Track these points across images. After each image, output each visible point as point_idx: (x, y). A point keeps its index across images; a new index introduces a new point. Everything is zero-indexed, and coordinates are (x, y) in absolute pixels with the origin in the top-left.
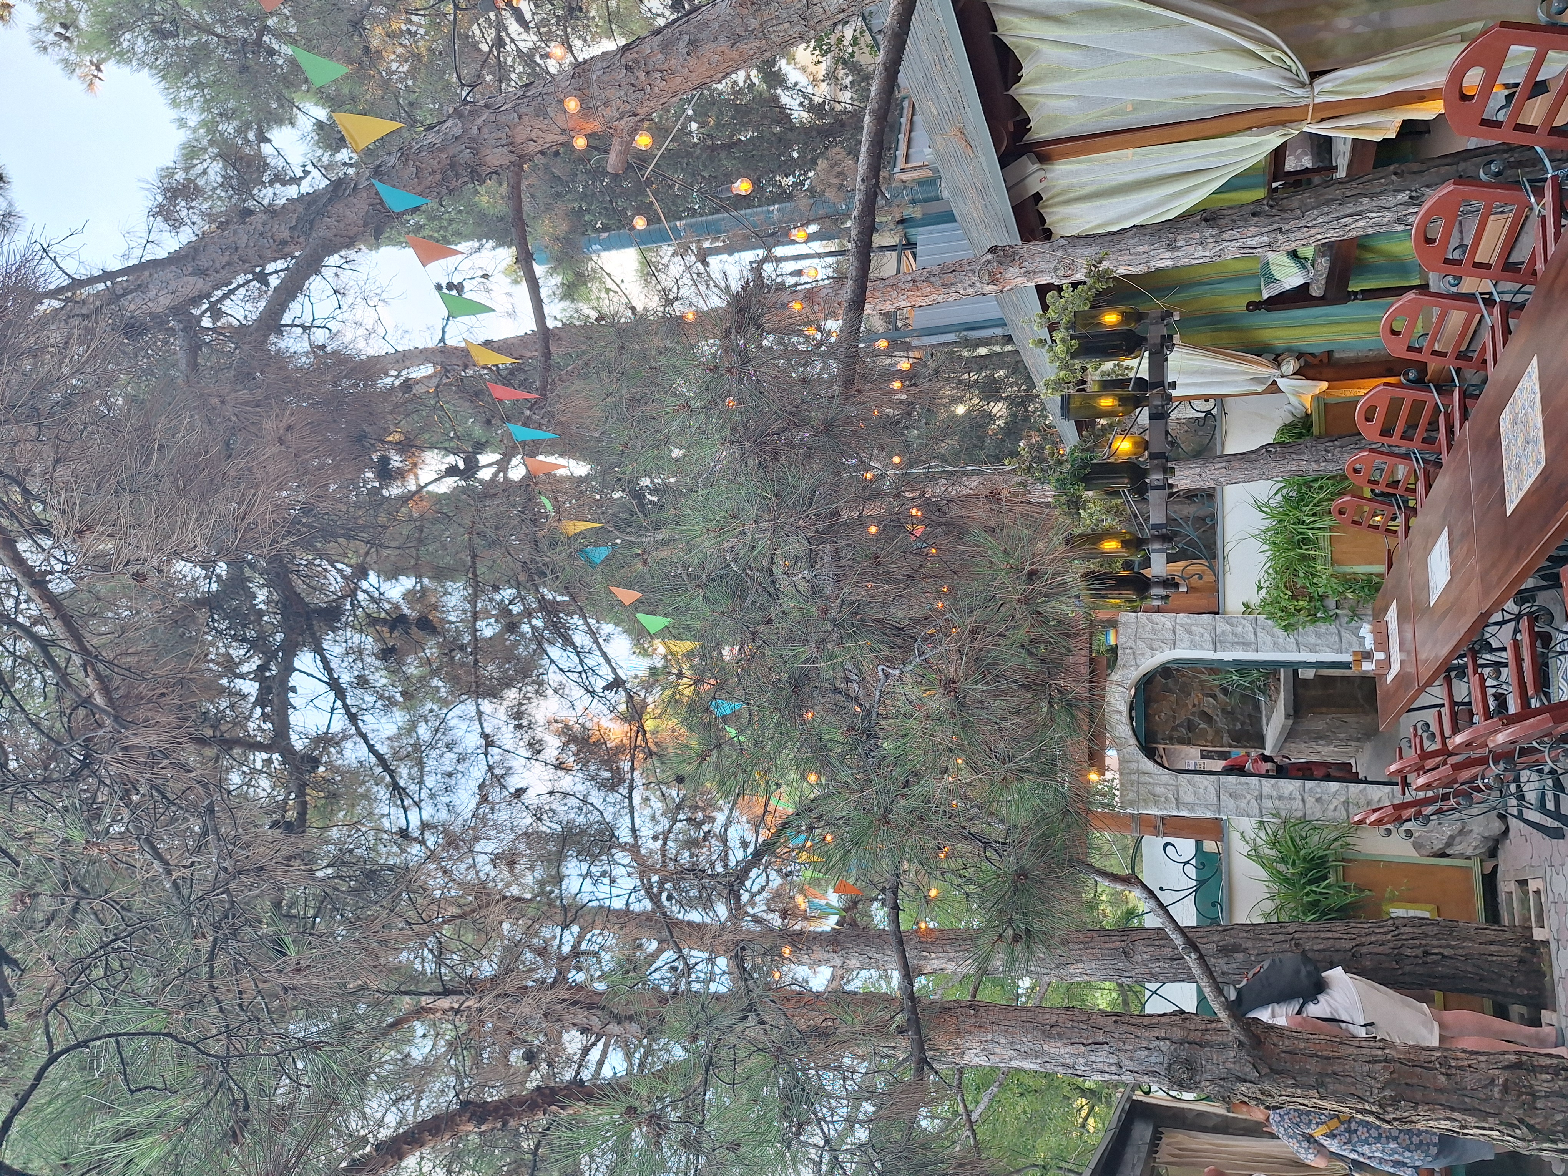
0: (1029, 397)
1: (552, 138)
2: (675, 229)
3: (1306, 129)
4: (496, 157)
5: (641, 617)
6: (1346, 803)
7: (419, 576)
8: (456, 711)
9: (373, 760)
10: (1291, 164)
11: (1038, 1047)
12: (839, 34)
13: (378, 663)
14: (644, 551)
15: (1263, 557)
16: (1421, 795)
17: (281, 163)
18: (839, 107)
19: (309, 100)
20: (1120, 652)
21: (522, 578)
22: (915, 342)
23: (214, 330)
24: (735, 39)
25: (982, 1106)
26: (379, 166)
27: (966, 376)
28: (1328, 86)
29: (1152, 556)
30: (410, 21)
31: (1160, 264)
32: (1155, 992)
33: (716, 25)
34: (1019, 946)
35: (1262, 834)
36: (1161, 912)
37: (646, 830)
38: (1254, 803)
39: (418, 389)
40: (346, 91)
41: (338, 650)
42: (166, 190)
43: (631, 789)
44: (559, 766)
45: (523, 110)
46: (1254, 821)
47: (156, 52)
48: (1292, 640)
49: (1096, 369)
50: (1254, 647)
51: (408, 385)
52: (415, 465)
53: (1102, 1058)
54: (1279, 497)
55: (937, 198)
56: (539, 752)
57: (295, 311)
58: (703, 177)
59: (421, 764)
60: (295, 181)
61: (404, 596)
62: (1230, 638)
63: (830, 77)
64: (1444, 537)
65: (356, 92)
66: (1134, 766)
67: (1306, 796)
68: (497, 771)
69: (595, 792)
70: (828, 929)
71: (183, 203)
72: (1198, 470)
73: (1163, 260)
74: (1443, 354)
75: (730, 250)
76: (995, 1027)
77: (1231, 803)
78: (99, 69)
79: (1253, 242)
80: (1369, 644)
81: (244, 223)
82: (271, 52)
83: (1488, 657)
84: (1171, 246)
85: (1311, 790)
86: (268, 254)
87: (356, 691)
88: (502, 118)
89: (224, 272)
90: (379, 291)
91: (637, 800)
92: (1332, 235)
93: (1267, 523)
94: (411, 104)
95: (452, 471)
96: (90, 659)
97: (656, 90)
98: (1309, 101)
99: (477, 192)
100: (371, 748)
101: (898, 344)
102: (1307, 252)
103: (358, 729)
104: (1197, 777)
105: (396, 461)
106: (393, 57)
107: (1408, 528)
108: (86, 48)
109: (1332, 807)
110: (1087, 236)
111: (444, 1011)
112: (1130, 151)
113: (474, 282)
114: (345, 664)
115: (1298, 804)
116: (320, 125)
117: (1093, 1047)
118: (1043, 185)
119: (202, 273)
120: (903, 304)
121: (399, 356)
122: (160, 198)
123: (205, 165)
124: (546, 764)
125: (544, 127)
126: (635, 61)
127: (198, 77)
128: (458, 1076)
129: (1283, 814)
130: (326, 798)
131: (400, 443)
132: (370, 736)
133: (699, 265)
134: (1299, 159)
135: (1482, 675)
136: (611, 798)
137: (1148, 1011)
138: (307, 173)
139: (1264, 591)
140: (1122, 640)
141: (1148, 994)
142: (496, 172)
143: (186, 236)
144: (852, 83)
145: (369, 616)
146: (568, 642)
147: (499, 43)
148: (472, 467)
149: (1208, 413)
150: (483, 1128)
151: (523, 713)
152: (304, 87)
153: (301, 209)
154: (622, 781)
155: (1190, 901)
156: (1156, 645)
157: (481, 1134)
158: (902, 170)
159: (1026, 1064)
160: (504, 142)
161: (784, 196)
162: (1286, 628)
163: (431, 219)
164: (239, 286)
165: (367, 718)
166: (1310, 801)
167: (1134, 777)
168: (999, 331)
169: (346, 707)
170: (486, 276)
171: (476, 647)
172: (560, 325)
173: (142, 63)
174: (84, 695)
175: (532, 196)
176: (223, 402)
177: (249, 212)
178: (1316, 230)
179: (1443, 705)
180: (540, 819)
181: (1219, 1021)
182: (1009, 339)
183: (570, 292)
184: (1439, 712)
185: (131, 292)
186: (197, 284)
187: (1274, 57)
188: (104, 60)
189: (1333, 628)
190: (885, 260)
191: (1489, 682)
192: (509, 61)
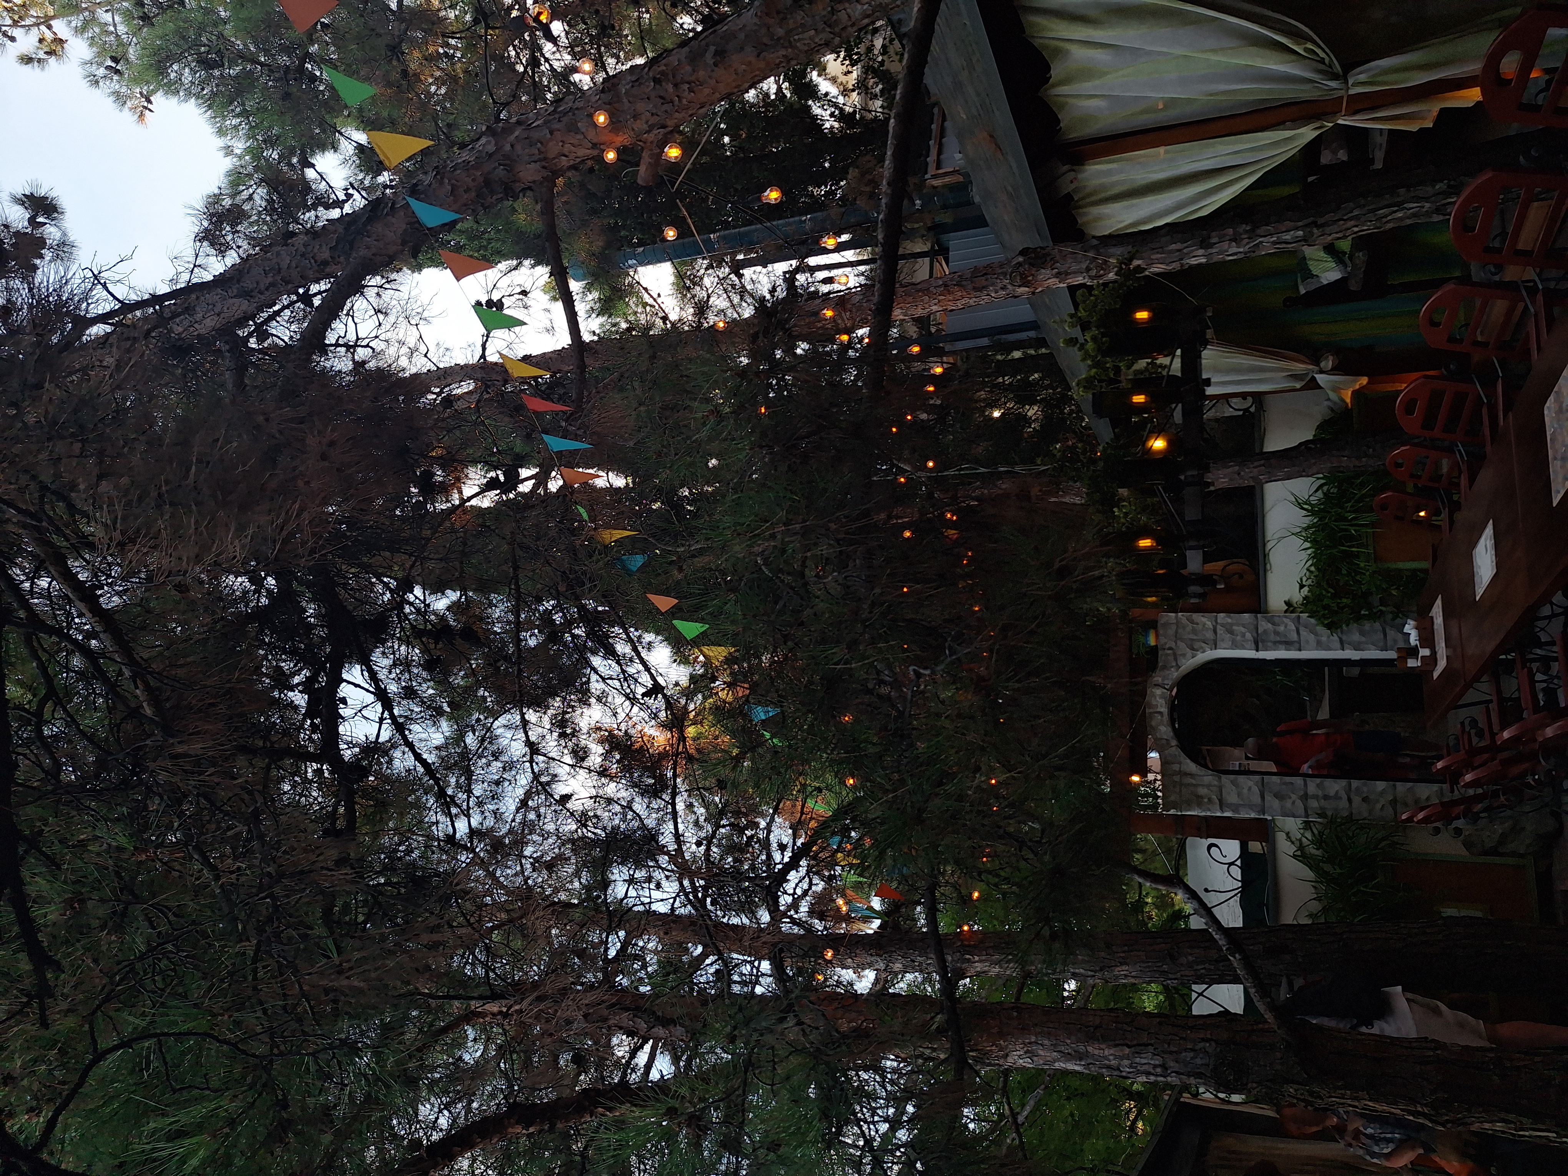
0: (1065, 399)
1: (582, 152)
2: (708, 243)
3: (1340, 122)
4: (529, 172)
5: (676, 623)
6: (1394, 802)
7: (464, 590)
8: (502, 720)
9: (421, 769)
10: (1326, 158)
11: (1082, 1048)
12: (868, 44)
13: (425, 674)
14: (679, 558)
15: (1304, 555)
16: (1471, 792)
17: (323, 186)
18: (870, 116)
19: (349, 125)
20: (1160, 653)
21: (562, 588)
22: (948, 348)
23: (259, 351)
24: (761, 49)
25: (1028, 1108)
26: (416, 185)
27: (1000, 380)
28: (1362, 77)
29: (1188, 553)
30: (448, 45)
31: (1194, 261)
32: (1201, 994)
33: (742, 36)
34: (1057, 945)
35: (1309, 835)
36: (1204, 912)
37: (690, 836)
38: (1299, 803)
39: (460, 405)
40: (385, 114)
41: (386, 662)
42: (212, 215)
43: (674, 795)
44: (603, 772)
45: (556, 126)
46: (1299, 821)
47: (203, 83)
48: (1335, 638)
49: (1129, 367)
50: (1297, 645)
51: (449, 401)
52: (458, 479)
53: (1146, 1060)
54: (1320, 494)
55: (970, 203)
56: (583, 759)
57: (338, 330)
58: (736, 190)
59: (469, 774)
60: (339, 204)
61: (448, 608)
62: (1272, 637)
63: (861, 86)
64: (1489, 531)
65: (395, 114)
66: (1176, 767)
67: (1353, 796)
68: (544, 779)
69: (638, 799)
70: (871, 932)
71: (228, 228)
72: (1237, 468)
73: (1198, 258)
74: (1485, 345)
75: (764, 262)
76: (1038, 1029)
77: (1276, 803)
78: (149, 102)
79: (1288, 237)
80: (1414, 640)
81: (287, 245)
82: (313, 79)
83: (1539, 651)
84: (1205, 244)
85: (1357, 789)
86: (311, 274)
87: (404, 702)
88: (535, 135)
89: (267, 293)
90: (420, 310)
91: (680, 806)
92: (1368, 228)
93: (1307, 521)
94: (449, 126)
95: (492, 484)
96: (140, 671)
97: (684, 101)
98: (1342, 93)
99: (514, 210)
100: (418, 757)
101: (931, 350)
102: (1345, 245)
103: (405, 738)
104: (1241, 779)
105: (439, 475)
106: (431, 80)
107: (1452, 522)
108: (136, 81)
109: (1379, 806)
110: (1119, 235)
111: (494, 1014)
112: (1162, 150)
113: (513, 299)
114: (393, 675)
115: (1344, 803)
116: (360, 148)
117: (1138, 1049)
118: (1073, 186)
119: (246, 294)
120: (935, 308)
121: (441, 373)
122: (206, 224)
123: (251, 191)
124: (590, 771)
125: (576, 142)
126: (662, 73)
127: (243, 105)
128: (508, 1079)
129: (1329, 813)
130: (375, 806)
131: (441, 457)
132: (416, 744)
133: (732, 276)
134: (1335, 153)
135: (1530, 669)
136: (654, 805)
137: (1195, 1012)
138: (349, 196)
139: (1306, 589)
140: (1163, 640)
141: (1194, 995)
142: (530, 188)
143: (232, 258)
144: (881, 91)
145: (413, 627)
146: (611, 653)
147: (534, 63)
148: (513, 480)
149: (1246, 410)
150: (531, 1130)
151: (567, 721)
152: (346, 113)
153: (341, 229)
154: (664, 787)
155: (1235, 903)
156: (1197, 645)
157: (529, 1136)
158: (934, 177)
159: (1071, 1066)
160: (536, 158)
161: (816, 205)
162: (1329, 626)
163: (471, 239)
164: (284, 308)
165: (415, 728)
166: (1357, 800)
167: (1177, 778)
168: (1032, 334)
169: (393, 717)
170: (524, 293)
171: (519, 656)
172: (596, 338)
173: (189, 94)
174: (133, 705)
175: (569, 213)
176: (267, 420)
177: (293, 234)
178: (1352, 223)
179: (1491, 701)
180: (586, 826)
181: (1266, 1022)
182: (1041, 342)
183: (606, 307)
184: (1488, 708)
185: (179, 315)
186: (243, 306)
187: (1306, 50)
188: (154, 92)
189: (1377, 625)
190: (917, 266)
191: (1539, 677)
192: (545, 81)
